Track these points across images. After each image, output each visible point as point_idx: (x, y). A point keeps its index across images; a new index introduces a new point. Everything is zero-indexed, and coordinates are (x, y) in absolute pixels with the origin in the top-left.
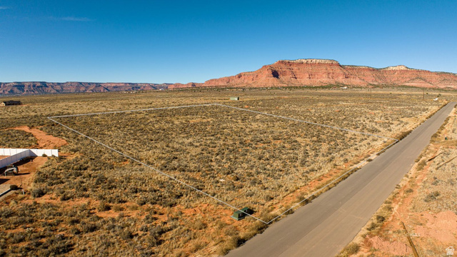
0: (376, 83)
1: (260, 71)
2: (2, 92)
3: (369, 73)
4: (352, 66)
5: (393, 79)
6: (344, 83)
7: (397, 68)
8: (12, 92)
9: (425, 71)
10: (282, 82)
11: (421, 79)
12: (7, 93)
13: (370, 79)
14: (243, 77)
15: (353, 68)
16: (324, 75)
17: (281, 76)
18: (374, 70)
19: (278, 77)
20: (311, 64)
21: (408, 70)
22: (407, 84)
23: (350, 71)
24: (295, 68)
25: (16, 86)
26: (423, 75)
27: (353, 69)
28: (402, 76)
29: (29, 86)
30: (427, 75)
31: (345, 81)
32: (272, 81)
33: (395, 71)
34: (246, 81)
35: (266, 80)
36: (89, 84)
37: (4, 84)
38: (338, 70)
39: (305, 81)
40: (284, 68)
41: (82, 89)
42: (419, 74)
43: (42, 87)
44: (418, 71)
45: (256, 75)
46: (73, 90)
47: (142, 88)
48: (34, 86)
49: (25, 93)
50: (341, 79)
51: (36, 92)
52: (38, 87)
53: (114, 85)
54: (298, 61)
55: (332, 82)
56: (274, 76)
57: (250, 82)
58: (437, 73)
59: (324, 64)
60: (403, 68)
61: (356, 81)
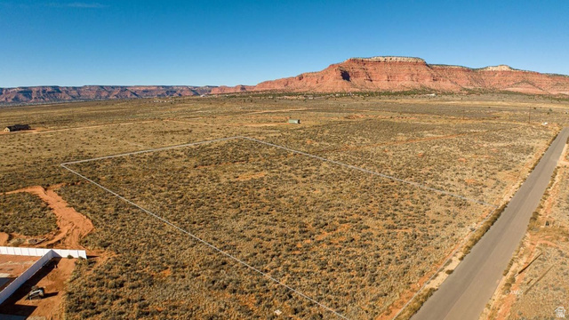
0: (471, 88)
1: (326, 71)
2: (4, 99)
3: (462, 74)
4: (442, 65)
5: (493, 82)
6: (432, 88)
7: (498, 69)
8: (16, 99)
9: (534, 73)
10: (354, 86)
11: (528, 82)
12: (10, 101)
13: (464, 82)
14: (304, 80)
15: (443, 67)
16: (406, 77)
17: (352, 78)
18: (469, 70)
19: (348, 80)
20: (390, 63)
21: (511, 71)
22: (511, 89)
23: (438, 71)
24: (370, 68)
25: (21, 92)
26: (530, 78)
27: (443, 70)
28: (505, 78)
29: (38, 92)
30: (536, 78)
31: (433, 85)
32: (341, 85)
33: (495, 73)
34: (309, 84)
35: (334, 84)
36: (113, 87)
37: (7, 89)
38: (424, 71)
39: (382, 84)
40: (357, 68)
41: (104, 94)
42: (525, 77)
43: (53, 92)
44: (525, 72)
45: (322, 76)
46: (92, 96)
47: (179, 92)
48: (44, 91)
49: (33, 100)
50: (428, 82)
51: (47, 99)
52: (49, 93)
53: (144, 89)
54: (375, 59)
55: (416, 85)
56: (344, 79)
57: (314, 85)
58: (548, 76)
59: (407, 63)
60: (506, 69)
61: (446, 85)
